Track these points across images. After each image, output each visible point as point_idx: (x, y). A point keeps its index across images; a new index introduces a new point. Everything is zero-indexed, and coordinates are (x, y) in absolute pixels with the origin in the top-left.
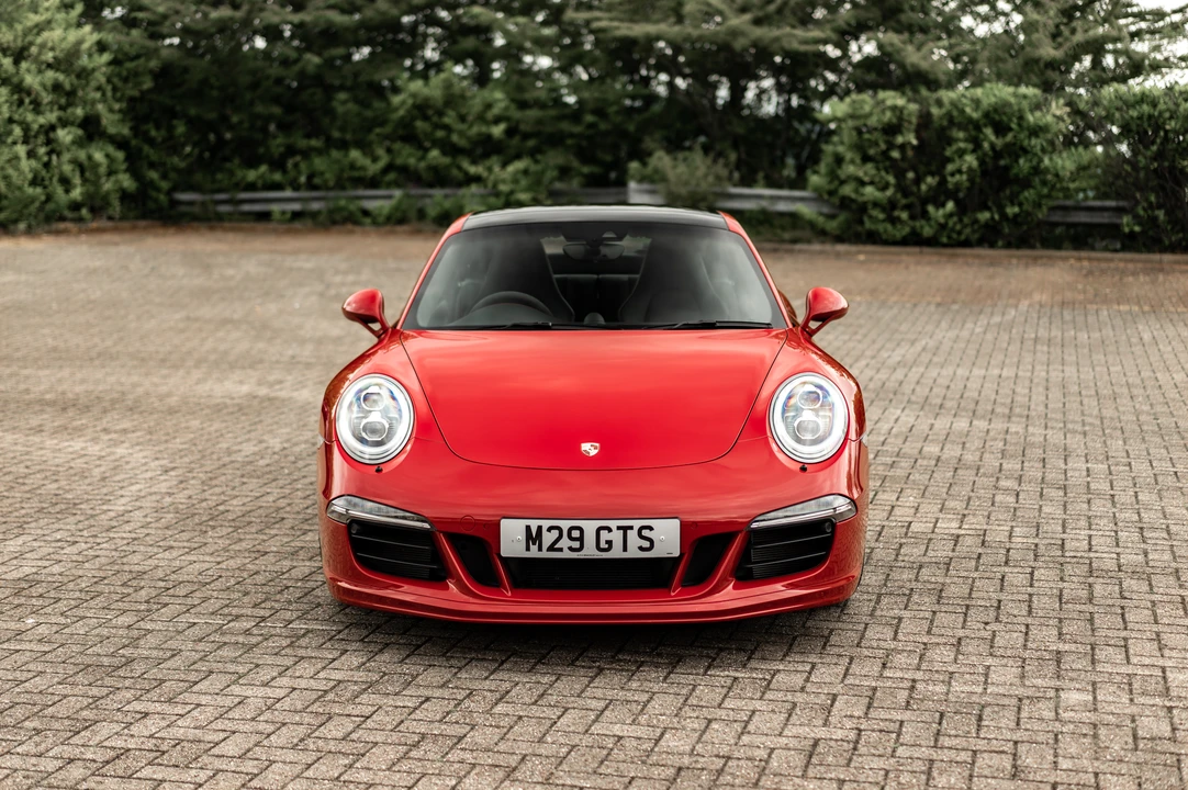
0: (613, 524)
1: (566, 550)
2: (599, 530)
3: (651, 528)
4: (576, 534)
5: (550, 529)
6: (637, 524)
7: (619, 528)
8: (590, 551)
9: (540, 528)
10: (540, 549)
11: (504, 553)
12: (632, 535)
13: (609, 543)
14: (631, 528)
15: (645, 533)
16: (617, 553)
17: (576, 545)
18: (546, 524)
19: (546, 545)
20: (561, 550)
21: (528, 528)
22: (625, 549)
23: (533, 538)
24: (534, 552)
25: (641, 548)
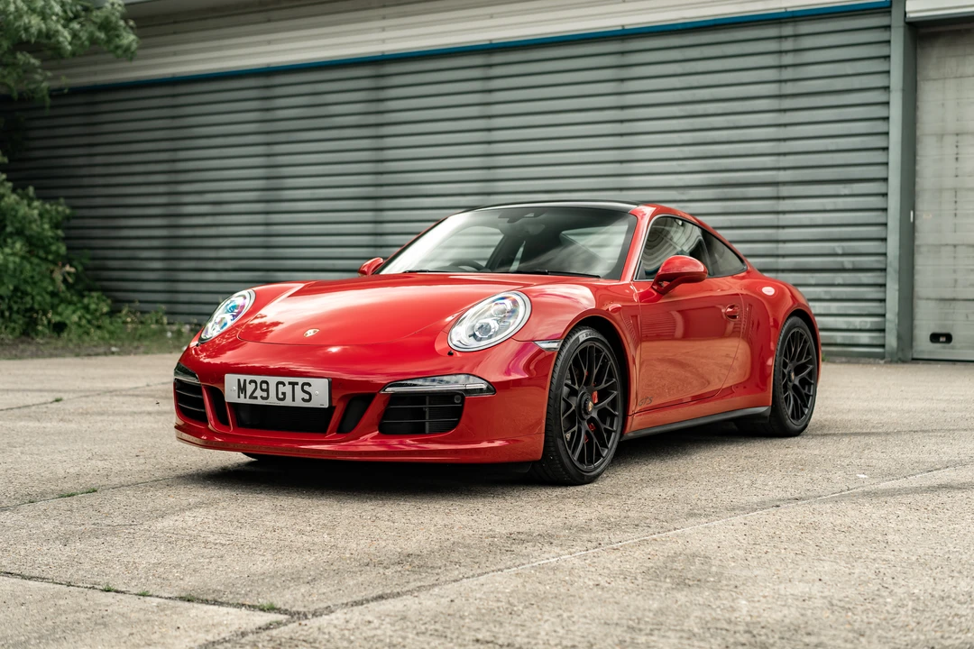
0: (286, 380)
1: (259, 398)
2: (278, 383)
3: (309, 385)
4: (264, 386)
5: (251, 382)
6: (301, 380)
7: (290, 383)
8: (273, 401)
9: (245, 380)
10: (245, 397)
11: (227, 400)
12: (298, 388)
13: (284, 394)
14: (297, 384)
15: (306, 388)
16: (288, 402)
17: (265, 394)
18: (249, 377)
19: (248, 394)
20: (256, 398)
21: (239, 380)
22: (294, 400)
23: (242, 389)
24: (242, 400)
25: (303, 399)
